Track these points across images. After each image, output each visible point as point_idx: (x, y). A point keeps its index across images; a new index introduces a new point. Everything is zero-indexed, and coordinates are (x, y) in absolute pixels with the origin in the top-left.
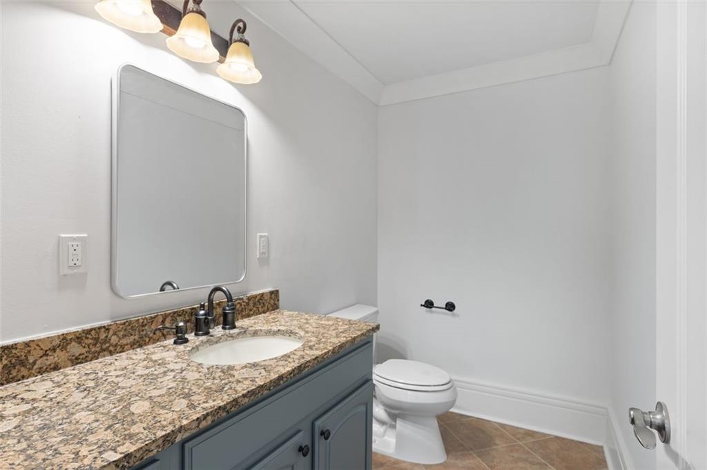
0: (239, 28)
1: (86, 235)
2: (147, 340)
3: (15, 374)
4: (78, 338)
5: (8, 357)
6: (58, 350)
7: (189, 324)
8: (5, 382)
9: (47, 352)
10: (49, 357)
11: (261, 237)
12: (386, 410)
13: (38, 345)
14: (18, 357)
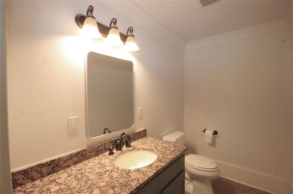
0: (130, 31)
1: (77, 117)
2: (99, 153)
3: (55, 170)
4: (76, 155)
5: (53, 164)
6: (69, 160)
7: (114, 146)
8: (52, 173)
9: (66, 161)
10: (66, 163)
11: (140, 109)
12: (189, 176)
13: (63, 159)
14: (56, 164)
